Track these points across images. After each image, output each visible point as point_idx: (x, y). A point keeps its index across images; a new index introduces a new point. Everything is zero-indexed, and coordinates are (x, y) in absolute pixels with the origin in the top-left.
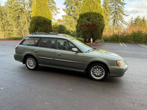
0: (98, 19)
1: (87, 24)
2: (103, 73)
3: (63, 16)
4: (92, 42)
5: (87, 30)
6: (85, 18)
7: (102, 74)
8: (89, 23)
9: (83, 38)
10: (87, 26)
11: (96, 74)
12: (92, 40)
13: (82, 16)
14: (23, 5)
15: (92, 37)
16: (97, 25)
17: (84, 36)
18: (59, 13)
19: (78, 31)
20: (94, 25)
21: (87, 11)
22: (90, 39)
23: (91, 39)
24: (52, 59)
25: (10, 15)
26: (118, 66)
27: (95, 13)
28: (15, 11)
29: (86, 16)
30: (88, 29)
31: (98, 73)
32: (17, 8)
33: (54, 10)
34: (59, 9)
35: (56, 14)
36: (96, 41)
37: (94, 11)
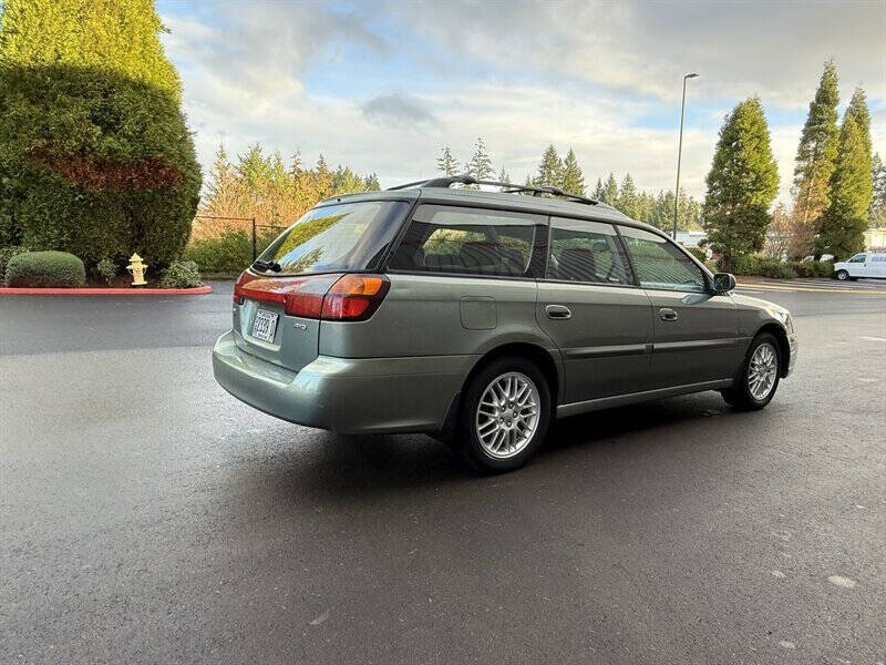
1: (102, 152)
4: (139, 280)
5: (98, 191)
8: (111, 142)
10: (100, 166)
12: (137, 265)
15: (138, 242)
16: (173, 169)
17: (73, 236)
20: (155, 165)
22: (124, 260)
23: (136, 258)
24: (643, 347)
30: (108, 183)
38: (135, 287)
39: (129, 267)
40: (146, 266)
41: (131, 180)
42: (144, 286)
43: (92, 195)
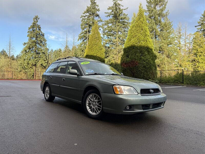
2: (100, 107)
7: (98, 109)
11: (91, 107)
24: (59, 85)
31: (94, 106)
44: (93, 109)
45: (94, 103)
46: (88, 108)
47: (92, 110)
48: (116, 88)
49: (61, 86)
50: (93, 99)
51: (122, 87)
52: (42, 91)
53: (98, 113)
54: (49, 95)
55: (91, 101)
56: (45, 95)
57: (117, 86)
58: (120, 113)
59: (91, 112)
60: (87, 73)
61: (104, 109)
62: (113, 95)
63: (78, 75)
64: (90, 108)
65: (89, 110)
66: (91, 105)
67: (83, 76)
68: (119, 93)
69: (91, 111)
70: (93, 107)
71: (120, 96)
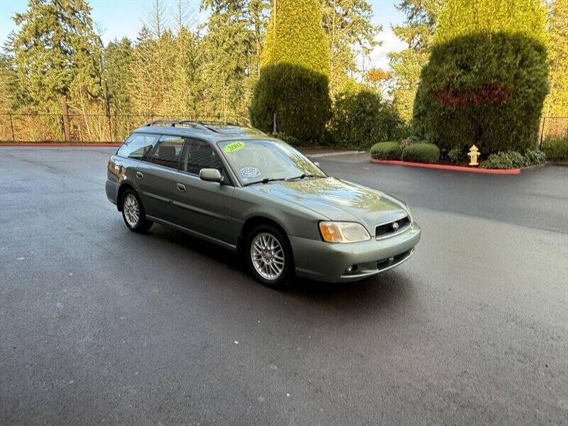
0: (508, 60)
1: (457, 86)
3: (392, 56)
4: (474, 162)
6: (449, 57)
8: (464, 79)
9: (436, 143)
10: (455, 94)
11: (263, 263)
12: (474, 152)
13: (439, 54)
14: (253, 28)
15: (478, 139)
16: (504, 89)
17: (441, 135)
18: (380, 44)
19: (420, 114)
20: (490, 88)
21: (461, 30)
22: (467, 149)
23: (474, 148)
25: (211, 64)
26: (323, 240)
27: (501, 34)
28: (227, 50)
29: (455, 52)
30: (459, 104)
31: (268, 259)
32: (232, 42)
33: (360, 36)
34: (381, 28)
35: (368, 52)
36: (494, 159)
37: (495, 28)
38: (471, 166)
39: (469, 154)
40: (479, 154)
41: (473, 100)
42: (476, 166)
43: (449, 111)
44: (268, 266)
45: (268, 254)
46: (256, 266)
47: (267, 270)
48: (326, 228)
49: (175, 202)
50: (264, 245)
51: (339, 225)
52: (115, 204)
53: (278, 274)
54: (138, 215)
55: (260, 250)
56: (127, 218)
57: (329, 224)
58: (335, 282)
59: (264, 275)
60: (245, 181)
61: (298, 271)
62: (319, 243)
63: (222, 183)
64: (262, 265)
65: (260, 270)
66: (263, 259)
67: (237, 186)
68: (333, 240)
69: (264, 270)
70: (266, 263)
71: (336, 248)
